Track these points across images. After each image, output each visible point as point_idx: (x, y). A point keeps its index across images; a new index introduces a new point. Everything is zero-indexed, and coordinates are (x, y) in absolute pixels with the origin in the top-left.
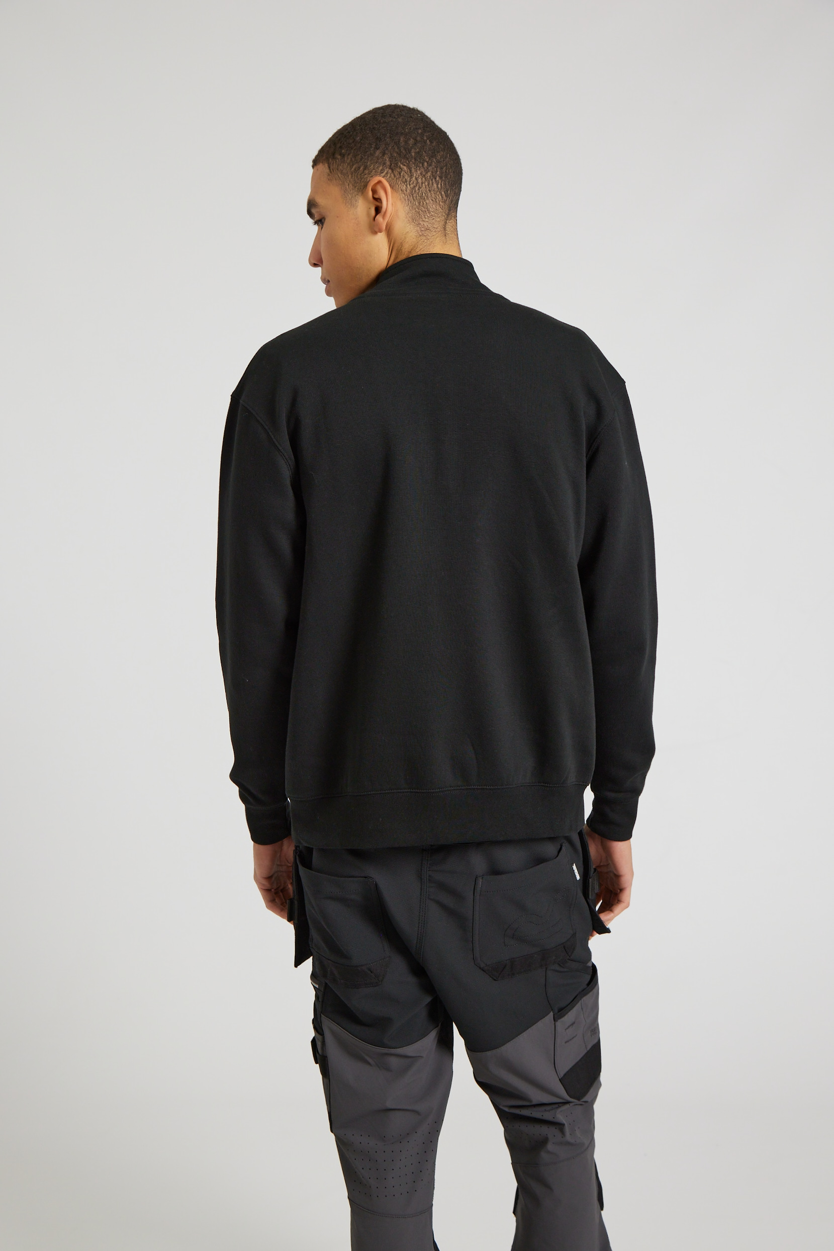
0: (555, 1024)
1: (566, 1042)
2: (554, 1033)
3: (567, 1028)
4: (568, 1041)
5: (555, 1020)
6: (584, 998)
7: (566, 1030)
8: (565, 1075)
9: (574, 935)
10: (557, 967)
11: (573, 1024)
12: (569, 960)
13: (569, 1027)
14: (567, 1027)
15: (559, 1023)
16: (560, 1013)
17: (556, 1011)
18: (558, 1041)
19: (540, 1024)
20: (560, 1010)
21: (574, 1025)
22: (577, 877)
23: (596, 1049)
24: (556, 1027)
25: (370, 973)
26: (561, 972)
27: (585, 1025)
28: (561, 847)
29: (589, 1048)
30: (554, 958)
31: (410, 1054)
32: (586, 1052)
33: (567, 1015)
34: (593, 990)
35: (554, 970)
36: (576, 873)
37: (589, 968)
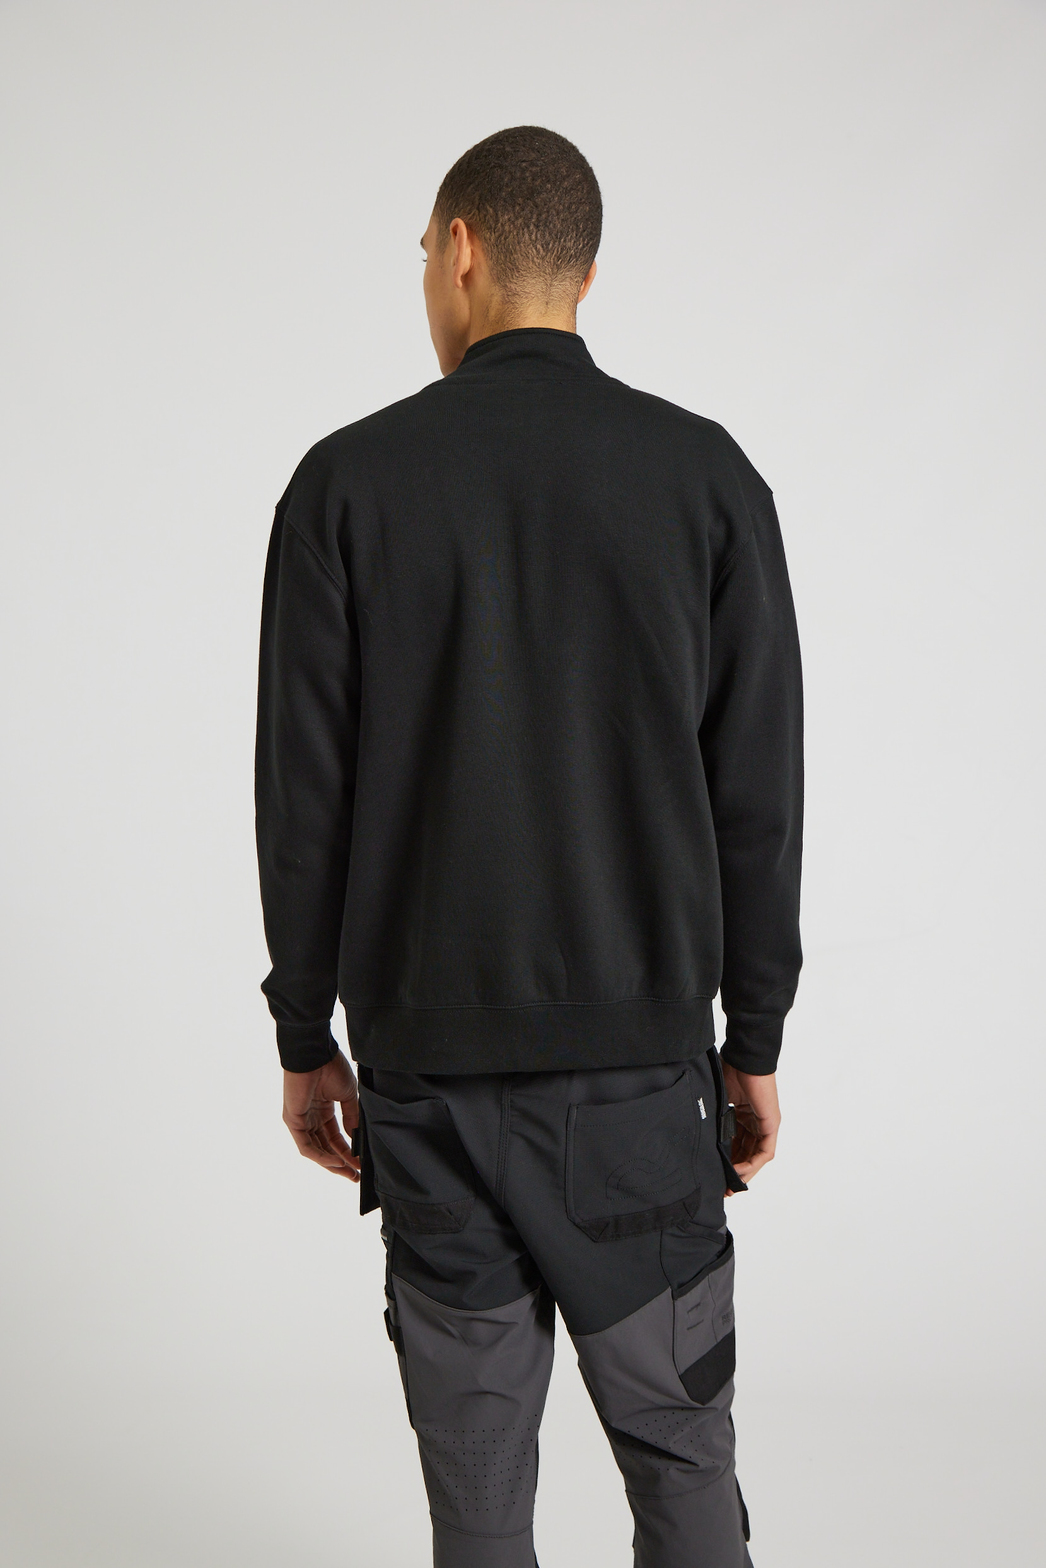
0: (674, 1302)
1: (688, 1329)
2: (672, 1314)
3: (690, 1311)
4: (691, 1328)
5: (674, 1298)
6: (713, 1273)
7: (688, 1312)
8: (687, 1371)
9: (698, 1190)
10: (677, 1232)
11: (698, 1305)
12: (692, 1222)
13: (692, 1309)
14: (689, 1308)
15: (679, 1302)
16: (681, 1290)
17: (676, 1286)
18: (678, 1327)
19: (655, 1303)
20: (681, 1285)
21: (699, 1307)
22: (704, 1116)
23: (729, 1341)
24: (676, 1307)
25: (449, 1214)
26: (680, 1237)
27: (714, 1308)
28: (683, 1073)
29: (720, 1338)
30: (672, 1218)
31: (501, 1319)
32: (716, 1343)
33: (688, 1294)
34: (726, 1264)
35: (673, 1235)
36: (702, 1111)
37: (721, 1235)
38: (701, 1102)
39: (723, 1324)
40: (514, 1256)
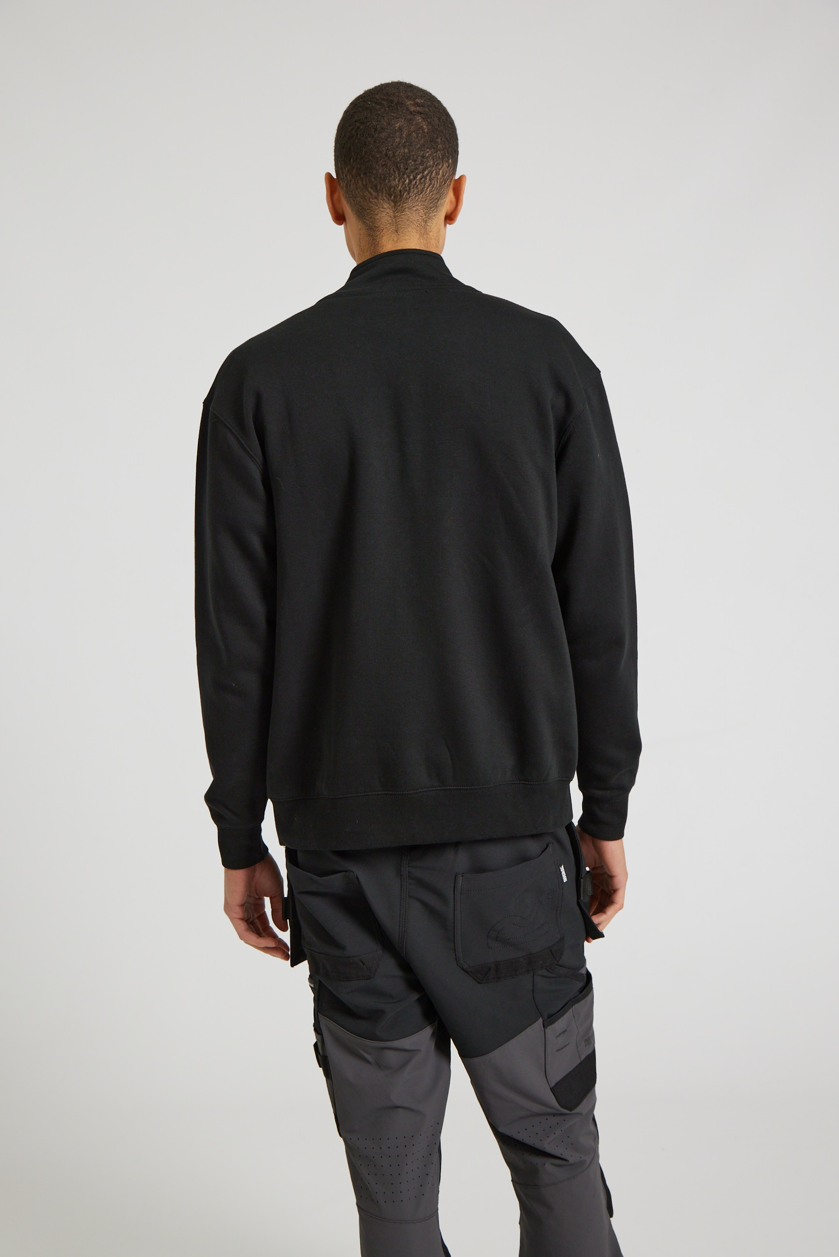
0: (544, 1030)
1: (557, 1051)
2: (543, 1040)
3: (558, 1036)
4: (559, 1050)
5: (544, 1026)
6: (576, 1005)
7: (557, 1037)
8: (557, 1084)
9: (562, 939)
10: (544, 972)
11: (565, 1031)
12: (558, 965)
13: (560, 1034)
14: (558, 1034)
15: (549, 1030)
16: (550, 1020)
17: (546, 1017)
18: (549, 1050)
19: (529, 1031)
20: (550, 1016)
21: (566, 1033)
22: (565, 880)
23: (591, 1059)
24: (546, 1034)
25: (361, 964)
26: (549, 977)
27: (578, 1034)
28: (548, 846)
29: (583, 1057)
30: (541, 962)
31: (408, 1047)
32: (579, 1062)
33: (557, 1023)
34: (587, 998)
35: (542, 976)
36: (563, 876)
37: (582, 974)
38: (562, 869)
39: (586, 1046)
40: (416, 996)
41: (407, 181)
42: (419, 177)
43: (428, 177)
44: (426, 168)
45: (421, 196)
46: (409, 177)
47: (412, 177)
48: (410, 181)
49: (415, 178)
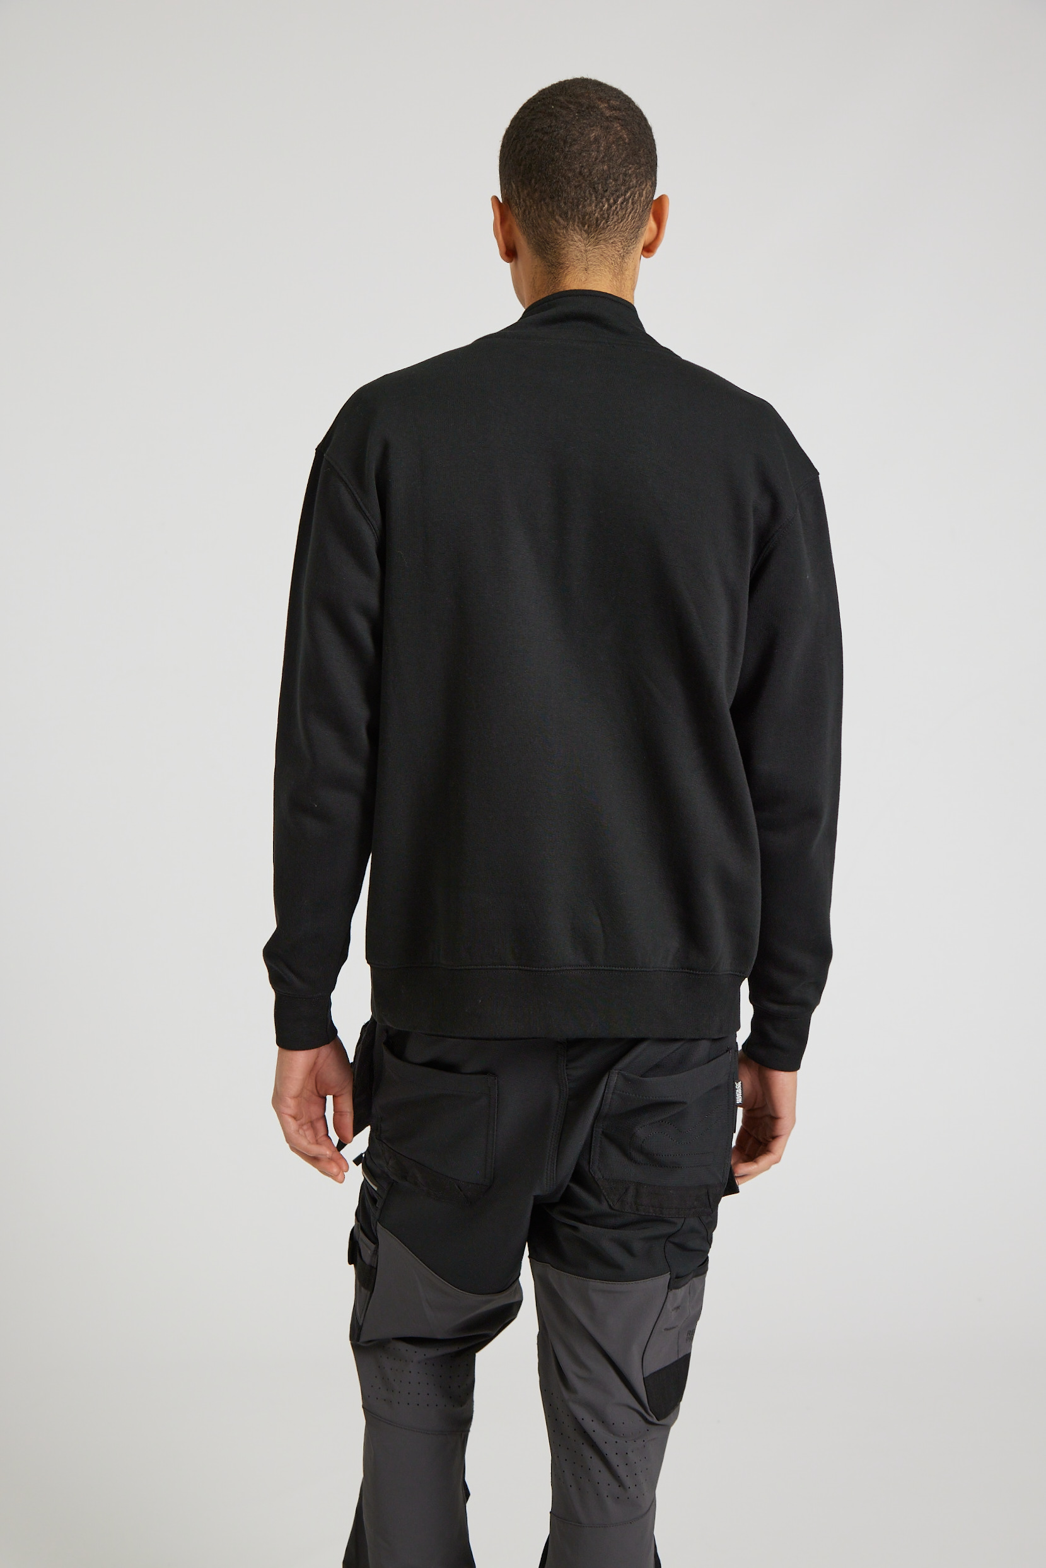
0: (668, 1292)
3: (674, 1309)
5: (669, 1287)
6: (695, 1279)
11: (679, 1307)
14: (675, 1306)
15: (671, 1295)
16: (677, 1281)
17: (674, 1275)
20: (678, 1277)
21: (679, 1310)
24: (667, 1299)
27: (687, 1318)
29: (680, 1356)
32: (676, 1359)
33: (681, 1289)
38: (739, 1087)
39: (686, 1340)
41: (606, 206)
42: (620, 200)
43: (630, 201)
44: (629, 189)
45: (621, 224)
46: (608, 200)
47: (612, 201)
48: (610, 206)
49: (615, 202)
